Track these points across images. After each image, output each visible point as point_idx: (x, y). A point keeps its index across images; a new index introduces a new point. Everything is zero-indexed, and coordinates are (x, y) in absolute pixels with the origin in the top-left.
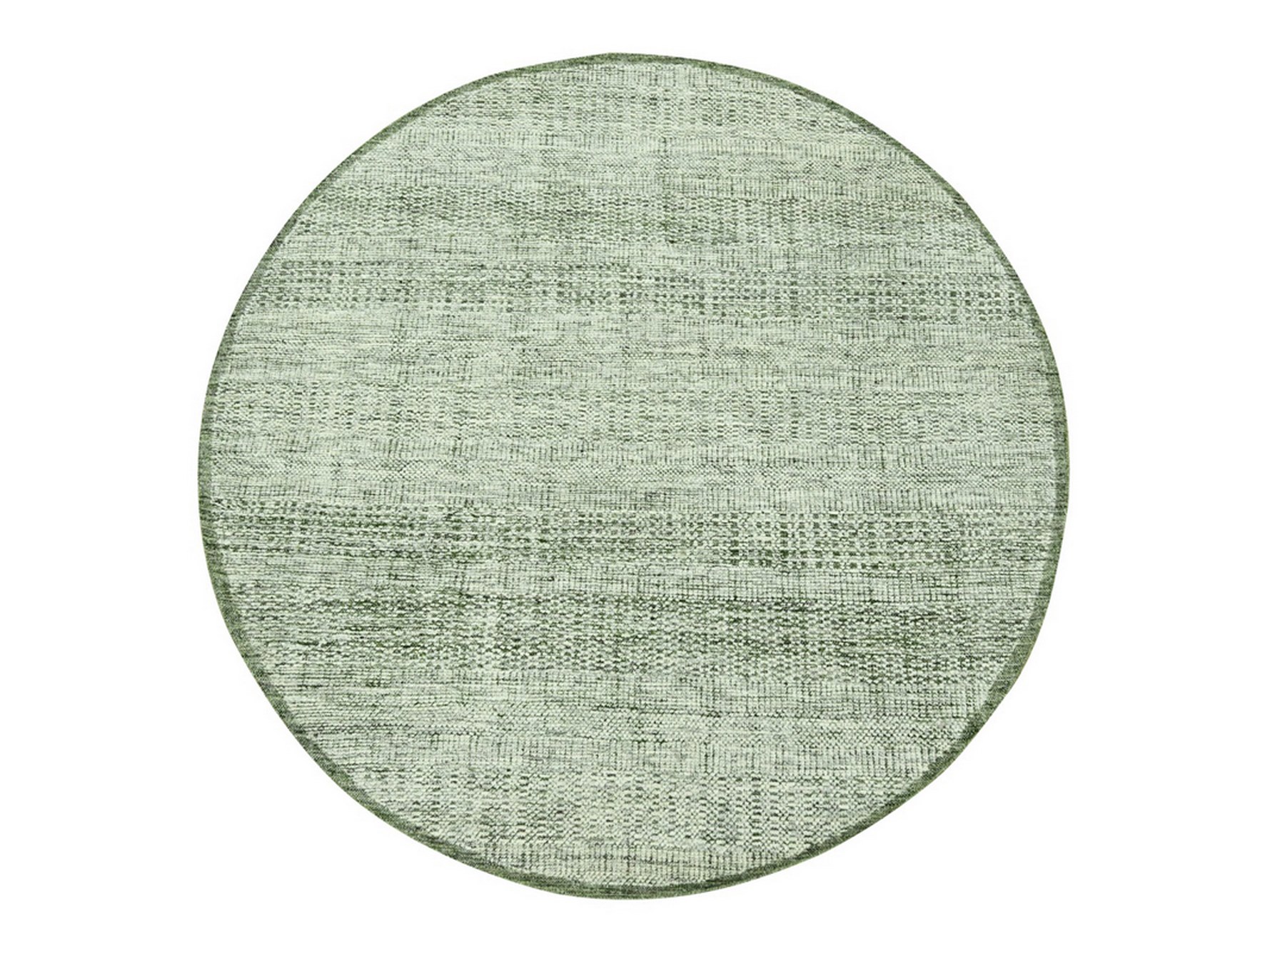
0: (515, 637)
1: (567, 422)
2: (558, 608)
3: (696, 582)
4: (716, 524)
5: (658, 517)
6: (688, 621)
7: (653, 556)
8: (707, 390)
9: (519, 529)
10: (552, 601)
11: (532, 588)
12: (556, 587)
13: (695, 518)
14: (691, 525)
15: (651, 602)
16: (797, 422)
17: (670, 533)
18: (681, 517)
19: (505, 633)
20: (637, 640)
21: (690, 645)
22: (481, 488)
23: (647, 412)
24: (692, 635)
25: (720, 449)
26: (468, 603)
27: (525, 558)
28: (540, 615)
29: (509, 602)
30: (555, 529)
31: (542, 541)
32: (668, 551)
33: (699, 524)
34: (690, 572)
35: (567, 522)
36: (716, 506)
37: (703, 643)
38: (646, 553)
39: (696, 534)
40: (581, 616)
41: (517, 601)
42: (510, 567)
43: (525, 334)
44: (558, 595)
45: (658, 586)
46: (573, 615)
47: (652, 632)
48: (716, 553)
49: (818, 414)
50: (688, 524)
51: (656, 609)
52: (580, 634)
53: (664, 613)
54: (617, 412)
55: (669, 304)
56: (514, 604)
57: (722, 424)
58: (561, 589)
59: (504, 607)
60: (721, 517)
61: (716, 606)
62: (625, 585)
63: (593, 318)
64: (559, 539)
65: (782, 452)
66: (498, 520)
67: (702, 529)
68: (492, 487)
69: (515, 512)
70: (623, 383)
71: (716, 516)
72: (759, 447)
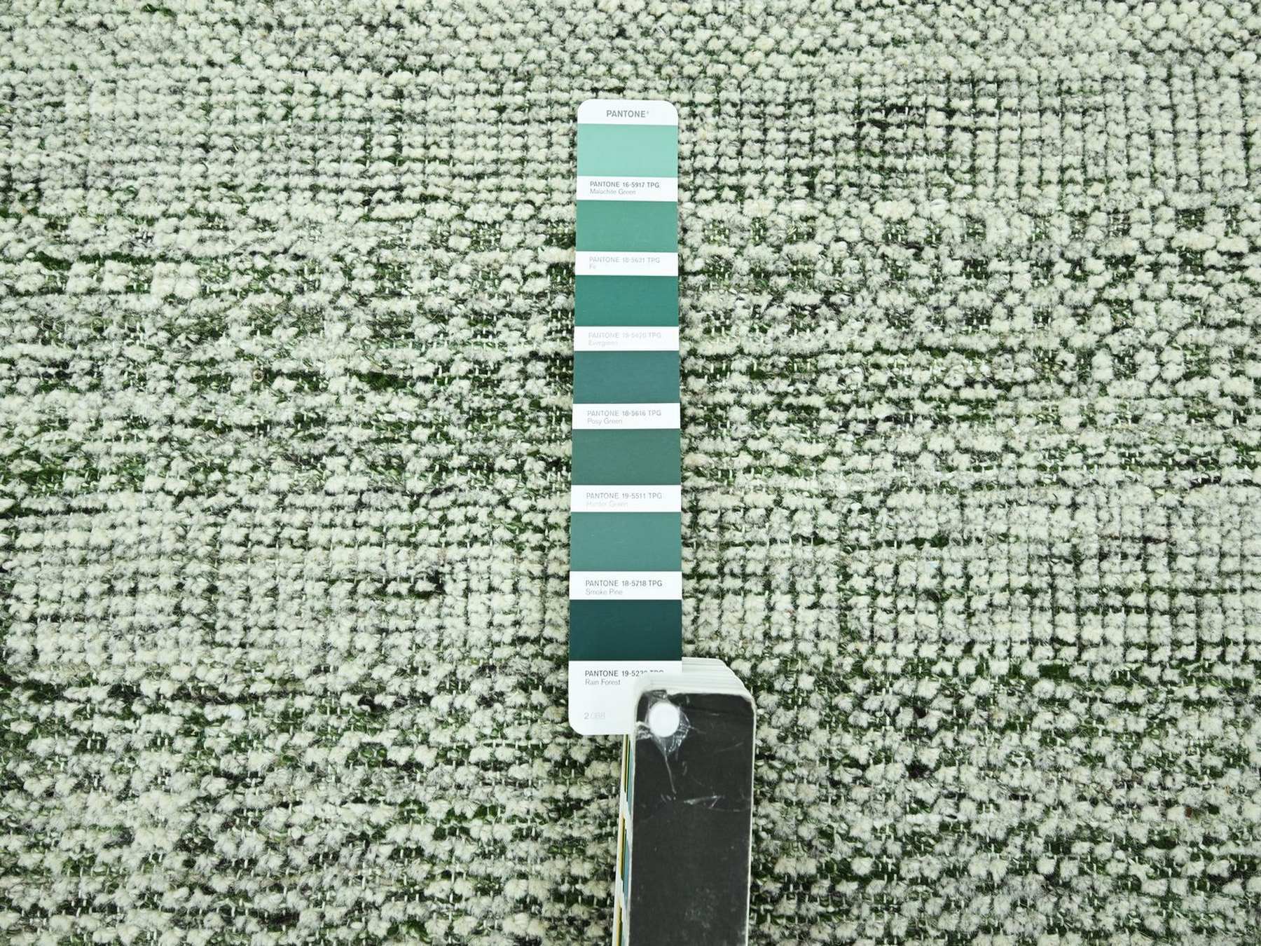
0: (269, 903)
2: (468, 734)
3: (1117, 573)
5: (919, 232)
6: (1083, 774)
7: (908, 443)
9: (263, 325)
10: (441, 702)
11: (340, 640)
12: (455, 627)
15: (906, 686)
17: (979, 318)
18: (1026, 227)
19: (220, 884)
20: (848, 888)
21: (1097, 902)
24: (1104, 850)
26: (41, 727)
28: (386, 774)
29: (236, 711)
30: (439, 317)
31: (377, 381)
32: (978, 413)
33: (1113, 263)
34: (1086, 519)
35: (490, 275)
37: (1158, 887)
38: (872, 429)
40: (580, 769)
41: (275, 706)
42: (233, 532)
44: (465, 671)
45: (938, 597)
46: (540, 769)
47: (916, 844)
50: (1061, 267)
51: (931, 721)
52: (581, 868)
53: (968, 737)
56: (260, 723)
58: (478, 636)
59: (216, 739)
61: (1212, 691)
62: (782, 601)
64: (460, 367)
66: (163, 280)
69: (244, 234)
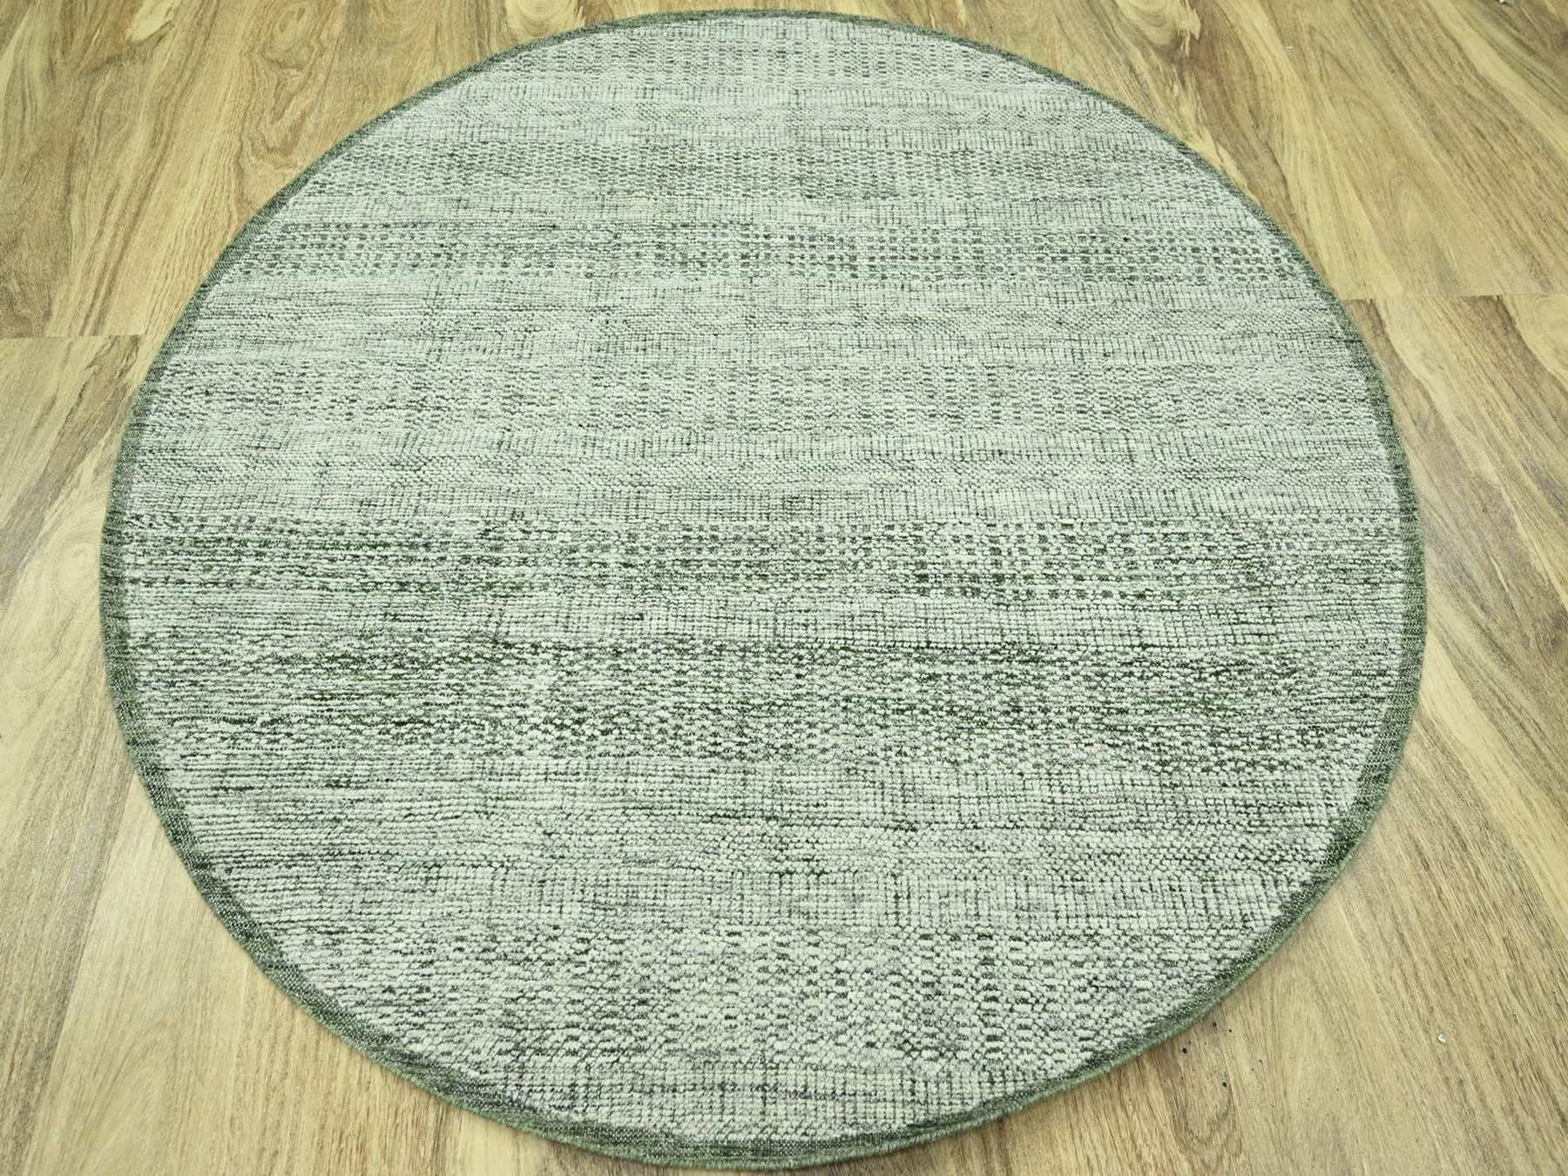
0: (579, 704)
1: (666, 407)
2: (648, 661)
3: (865, 620)
4: (890, 538)
5: (802, 529)
6: (856, 678)
7: (797, 584)
8: (866, 366)
9: (591, 549)
10: (640, 651)
11: (608, 631)
12: (646, 629)
13: (858, 531)
14: (853, 540)
15: (795, 651)
16: (998, 404)
17: (821, 552)
18: (837, 529)
19: (561, 699)
20: (775, 708)
21: (860, 714)
22: (536, 494)
23: (782, 393)
24: (862, 700)
25: (890, 439)
26: (506, 656)
27: (600, 590)
28: (620, 673)
29: (571, 653)
30: (647, 548)
31: (626, 565)
32: (820, 577)
33: (865, 538)
34: (855, 606)
35: (664, 538)
36: (888, 513)
37: (882, 712)
38: (785, 581)
39: (861, 553)
40: (684, 673)
41: (584, 651)
42: (576, 601)
43: (610, 302)
44: (648, 641)
45: (806, 626)
46: (671, 672)
47: (798, 697)
48: (893, 578)
49: (1029, 394)
50: (848, 539)
51: (804, 661)
52: (683, 699)
53: (816, 667)
54: (738, 393)
55: (808, 266)
56: (579, 657)
57: (891, 408)
58: (654, 631)
59: (564, 661)
60: (897, 530)
61: (899, 655)
62: (755, 626)
63: (705, 283)
64: (653, 562)
65: (981, 442)
66: (560, 537)
67: (871, 546)
68: (553, 493)
69: (587, 525)
70: (746, 359)
71: (891, 527)
72: (947, 436)
